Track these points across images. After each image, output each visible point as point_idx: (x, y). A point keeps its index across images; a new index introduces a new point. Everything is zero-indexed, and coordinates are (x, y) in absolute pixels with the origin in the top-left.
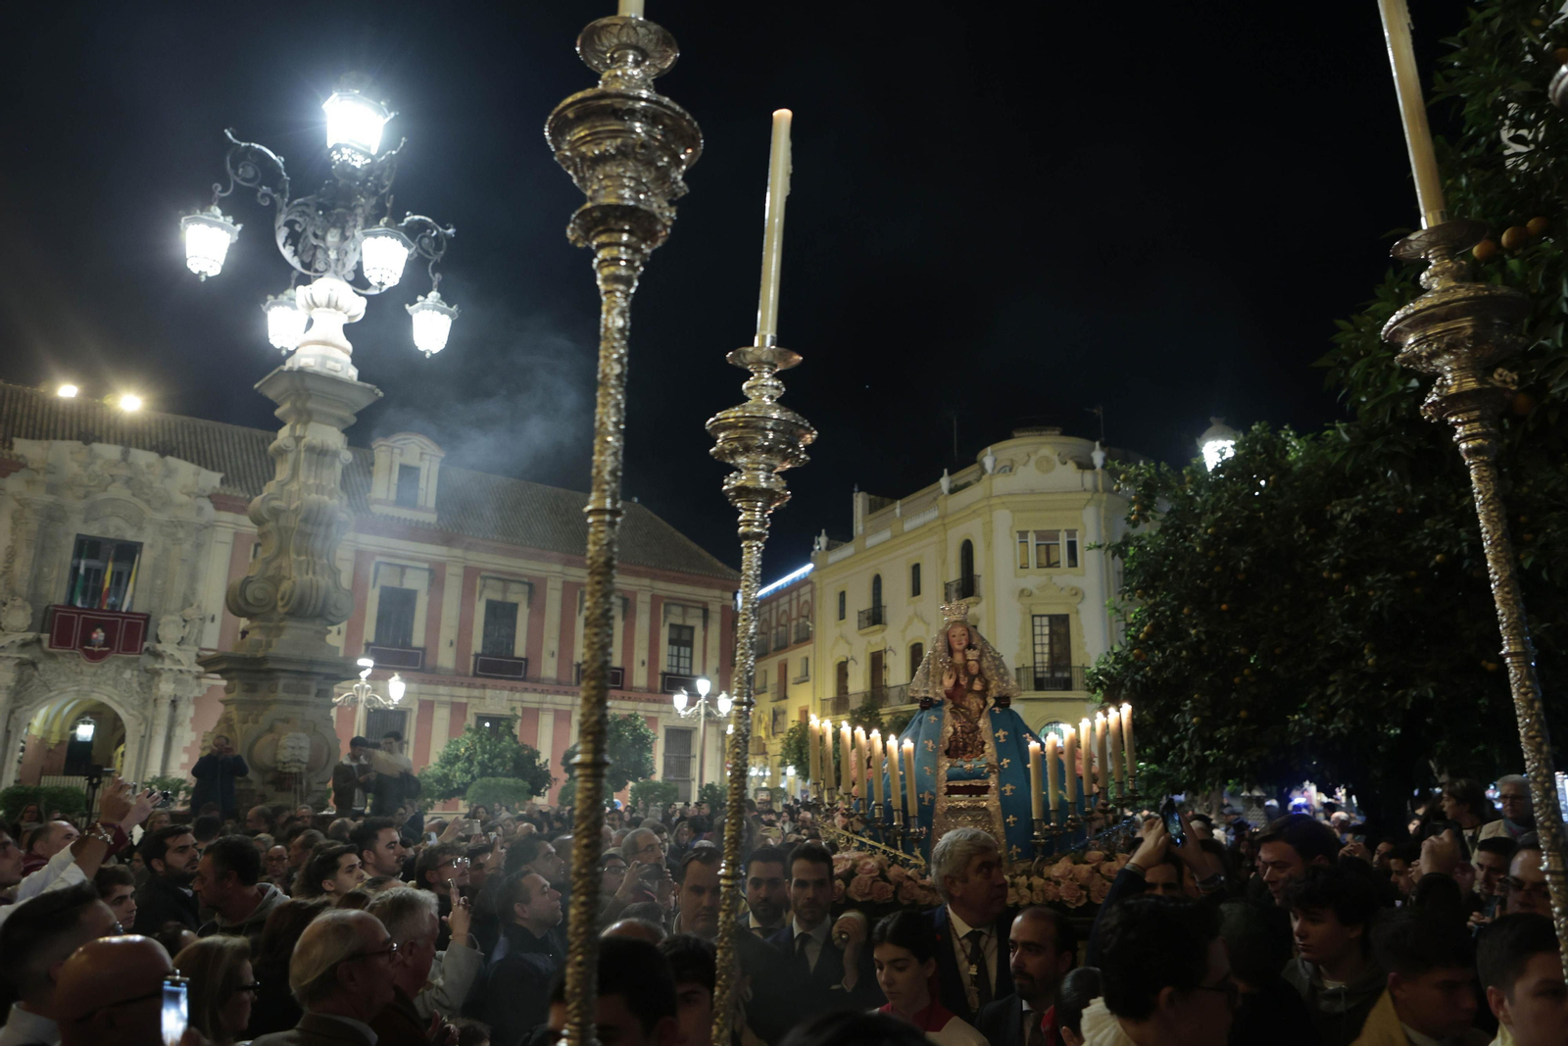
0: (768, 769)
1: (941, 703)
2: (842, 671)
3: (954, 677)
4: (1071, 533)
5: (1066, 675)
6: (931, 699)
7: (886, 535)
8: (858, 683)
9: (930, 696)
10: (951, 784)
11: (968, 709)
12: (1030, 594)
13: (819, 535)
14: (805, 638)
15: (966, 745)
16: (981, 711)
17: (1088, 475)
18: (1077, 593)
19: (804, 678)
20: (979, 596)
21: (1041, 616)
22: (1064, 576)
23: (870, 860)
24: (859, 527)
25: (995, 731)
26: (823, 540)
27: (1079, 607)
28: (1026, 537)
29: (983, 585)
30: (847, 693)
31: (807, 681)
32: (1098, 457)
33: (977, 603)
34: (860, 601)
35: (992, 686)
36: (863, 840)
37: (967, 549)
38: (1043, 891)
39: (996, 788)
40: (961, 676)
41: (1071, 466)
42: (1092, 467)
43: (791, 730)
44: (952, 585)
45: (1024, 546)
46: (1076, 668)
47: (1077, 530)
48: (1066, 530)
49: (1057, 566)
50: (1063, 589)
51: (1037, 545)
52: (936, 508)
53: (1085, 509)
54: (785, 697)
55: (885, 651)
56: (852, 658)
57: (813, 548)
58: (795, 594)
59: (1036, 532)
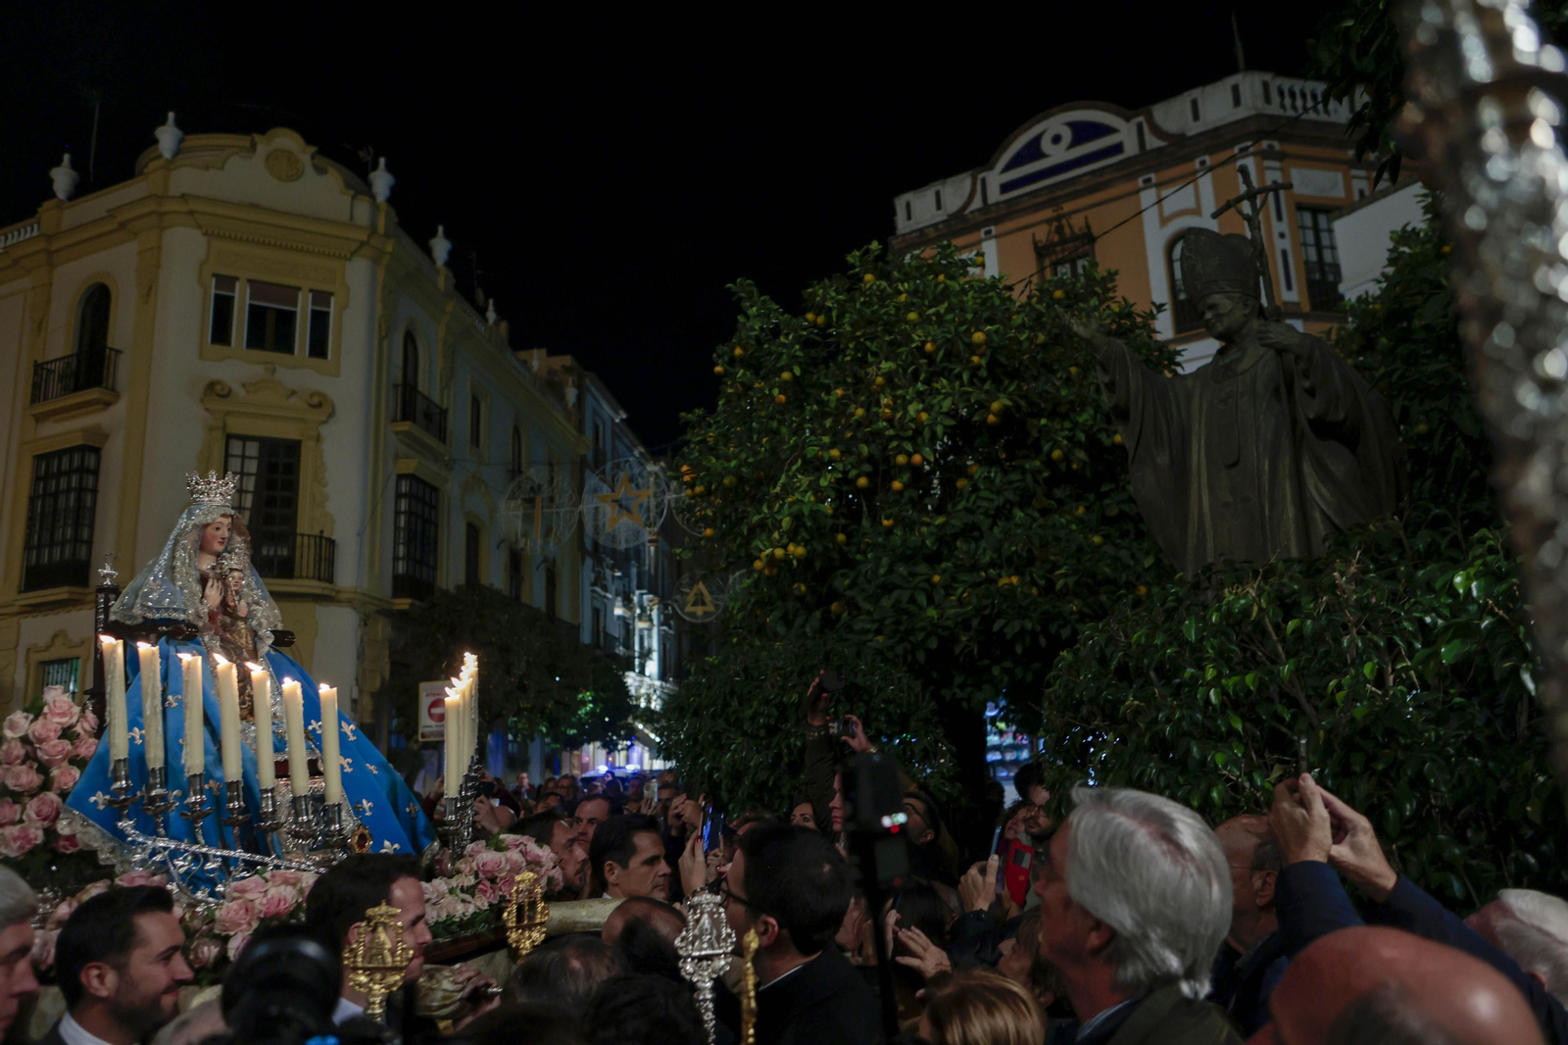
4: (321, 297)
5: (284, 552)
12: (227, 395)
16: (254, 650)
17: (360, 205)
18: (321, 404)
20: (113, 390)
21: (244, 438)
22: (297, 372)
27: (324, 430)
29: (124, 371)
32: (382, 180)
33: (107, 404)
41: (334, 179)
42: (369, 192)
44: (52, 367)
45: (223, 308)
46: (306, 538)
47: (332, 294)
48: (311, 291)
49: (290, 350)
50: (294, 393)
51: (252, 307)
52: (36, 226)
53: (350, 259)
59: (250, 281)
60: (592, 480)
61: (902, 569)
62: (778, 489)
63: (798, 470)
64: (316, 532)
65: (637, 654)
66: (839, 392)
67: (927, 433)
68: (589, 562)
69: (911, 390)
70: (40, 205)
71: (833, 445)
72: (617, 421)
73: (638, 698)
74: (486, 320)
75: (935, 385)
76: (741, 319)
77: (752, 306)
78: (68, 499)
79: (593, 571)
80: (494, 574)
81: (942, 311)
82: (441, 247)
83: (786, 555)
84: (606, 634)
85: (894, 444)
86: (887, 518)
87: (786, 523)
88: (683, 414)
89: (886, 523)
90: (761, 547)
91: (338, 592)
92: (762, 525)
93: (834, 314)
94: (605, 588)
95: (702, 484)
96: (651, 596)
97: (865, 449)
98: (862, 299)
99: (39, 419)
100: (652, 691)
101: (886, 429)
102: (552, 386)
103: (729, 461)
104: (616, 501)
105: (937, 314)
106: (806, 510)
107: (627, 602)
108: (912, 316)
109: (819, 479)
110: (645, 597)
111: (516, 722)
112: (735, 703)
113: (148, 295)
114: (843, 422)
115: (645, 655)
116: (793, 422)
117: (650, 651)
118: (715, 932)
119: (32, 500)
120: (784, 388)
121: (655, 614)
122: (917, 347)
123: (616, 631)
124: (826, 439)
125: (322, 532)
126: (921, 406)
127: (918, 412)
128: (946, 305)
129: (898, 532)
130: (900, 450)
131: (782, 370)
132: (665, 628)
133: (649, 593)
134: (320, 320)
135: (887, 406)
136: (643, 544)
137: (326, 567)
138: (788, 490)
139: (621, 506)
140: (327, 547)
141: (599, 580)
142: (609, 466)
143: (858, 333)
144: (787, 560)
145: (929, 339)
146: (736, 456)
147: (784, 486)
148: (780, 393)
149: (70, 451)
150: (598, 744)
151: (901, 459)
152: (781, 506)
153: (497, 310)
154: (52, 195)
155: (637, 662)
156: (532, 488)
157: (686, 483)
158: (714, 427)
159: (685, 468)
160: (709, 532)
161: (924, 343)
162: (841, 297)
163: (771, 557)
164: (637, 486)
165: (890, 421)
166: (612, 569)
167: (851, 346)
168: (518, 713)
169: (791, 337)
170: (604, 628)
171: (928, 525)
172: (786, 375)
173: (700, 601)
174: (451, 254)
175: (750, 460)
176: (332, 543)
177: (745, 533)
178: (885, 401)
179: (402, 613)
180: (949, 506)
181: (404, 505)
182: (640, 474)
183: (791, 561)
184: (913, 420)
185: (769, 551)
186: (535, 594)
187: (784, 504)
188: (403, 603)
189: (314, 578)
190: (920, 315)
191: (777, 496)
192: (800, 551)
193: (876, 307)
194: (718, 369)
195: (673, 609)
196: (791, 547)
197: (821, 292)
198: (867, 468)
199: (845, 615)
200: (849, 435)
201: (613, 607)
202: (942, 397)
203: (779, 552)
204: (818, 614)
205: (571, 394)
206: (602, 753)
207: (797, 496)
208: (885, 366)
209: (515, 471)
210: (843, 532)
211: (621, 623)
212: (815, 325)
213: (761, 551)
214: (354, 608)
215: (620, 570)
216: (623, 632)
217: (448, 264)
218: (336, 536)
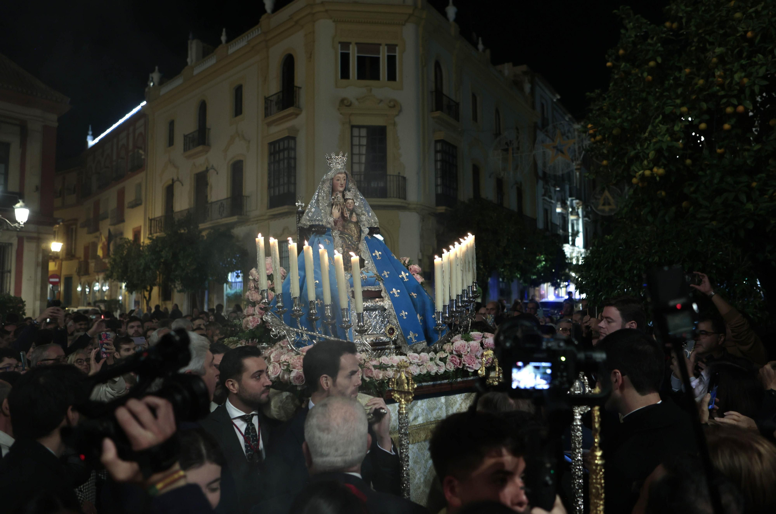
0: (107, 284)
2: (170, 192)
4: (391, 48)
5: (382, 184)
7: (212, 62)
8: (183, 203)
11: (350, 235)
12: (350, 105)
13: (153, 71)
14: (138, 166)
18: (394, 105)
19: (136, 204)
20: (299, 107)
21: (359, 127)
22: (381, 89)
25: (372, 250)
26: (156, 76)
27: (396, 119)
29: (303, 98)
30: (172, 211)
31: (140, 204)
33: (297, 115)
34: (187, 125)
35: (363, 219)
37: (289, 63)
39: (386, 292)
40: (345, 210)
44: (271, 98)
45: (345, 58)
46: (392, 177)
47: (396, 45)
48: (386, 45)
49: (377, 78)
50: (381, 101)
51: (358, 57)
52: (259, 28)
53: (404, 25)
54: (123, 221)
55: (207, 170)
56: (178, 180)
57: (147, 85)
58: (131, 129)
59: (356, 44)
60: (541, 136)
61: (729, 179)
62: (647, 134)
63: (660, 122)
64: (396, 173)
65: (570, 234)
66: (687, 70)
67: (748, 92)
68: (541, 183)
69: (736, 64)
70: (260, 18)
71: (682, 105)
72: (555, 100)
73: (571, 259)
74: (477, 49)
75: (754, 59)
76: (623, 31)
77: (630, 22)
78: (284, 163)
79: (543, 188)
80: (489, 192)
81: (760, 9)
82: (451, 11)
83: (652, 174)
84: (552, 223)
85: (724, 100)
86: (720, 148)
87: (652, 155)
88: (588, 94)
89: (719, 151)
90: (636, 170)
91: (409, 204)
92: (637, 157)
93: (684, 20)
94: (551, 198)
95: (600, 134)
96: (578, 201)
97: (704, 106)
98: (703, 9)
99: (269, 124)
100: (579, 255)
101: (718, 91)
102: (517, 84)
103: (616, 119)
104: (554, 147)
105: (756, 12)
106: (664, 147)
107: (564, 205)
108: (738, 15)
109: (673, 126)
110: (574, 202)
111: (503, 272)
112: (619, 262)
113: (310, 57)
114: (690, 89)
115: (575, 234)
116: (657, 92)
117: (578, 232)
118: (582, 389)
119: (269, 164)
120: (651, 71)
121: (580, 211)
122: (741, 36)
123: (558, 221)
124: (678, 101)
125: (399, 173)
126: (743, 74)
127: (741, 78)
128: (763, 4)
129: (727, 156)
130: (729, 104)
131: (650, 60)
132: (587, 219)
133: (576, 199)
134: (392, 60)
135: (720, 76)
136: (572, 171)
137: (402, 193)
138: (653, 134)
139: (558, 150)
140: (402, 181)
141: (547, 193)
142: (550, 127)
143: (700, 31)
144: (653, 176)
145: (750, 29)
146: (620, 117)
147: (650, 132)
148: (648, 75)
149: (283, 139)
150: (549, 284)
151: (729, 110)
152: (649, 145)
153: (484, 44)
154: (265, 12)
155: (570, 238)
156: (507, 143)
157: (590, 135)
158: (607, 99)
159: (590, 126)
160: (605, 162)
161: (746, 32)
162: (689, 9)
163: (643, 175)
164: (568, 137)
165: (722, 86)
166: (555, 186)
167: (695, 40)
168: (504, 266)
169: (655, 39)
170: (551, 220)
171: (748, 150)
172: (652, 64)
173: (606, 203)
174: (457, 14)
175: (630, 118)
176: (404, 178)
177: (626, 162)
178: (718, 73)
179: (441, 214)
180: (764, 138)
181: (439, 156)
182: (569, 131)
183: (656, 177)
184: (738, 84)
185: (641, 172)
186: (511, 202)
187: (650, 143)
188: (442, 209)
189: (396, 197)
190: (744, 14)
191: (646, 139)
192: (661, 171)
193: (713, 12)
194: (609, 64)
195: (591, 208)
196: (655, 169)
197: (674, 7)
198: (706, 117)
199: (691, 209)
200: (694, 97)
201: (555, 208)
202: (759, 66)
203: (648, 173)
204: (673, 209)
205: (527, 87)
206: (552, 289)
207: (659, 138)
208: (718, 50)
209: (498, 134)
210: (690, 158)
211: (560, 216)
212: (671, 29)
213: (636, 172)
214: (417, 213)
215: (559, 187)
216: (561, 221)
217: (456, 20)
218: (407, 175)
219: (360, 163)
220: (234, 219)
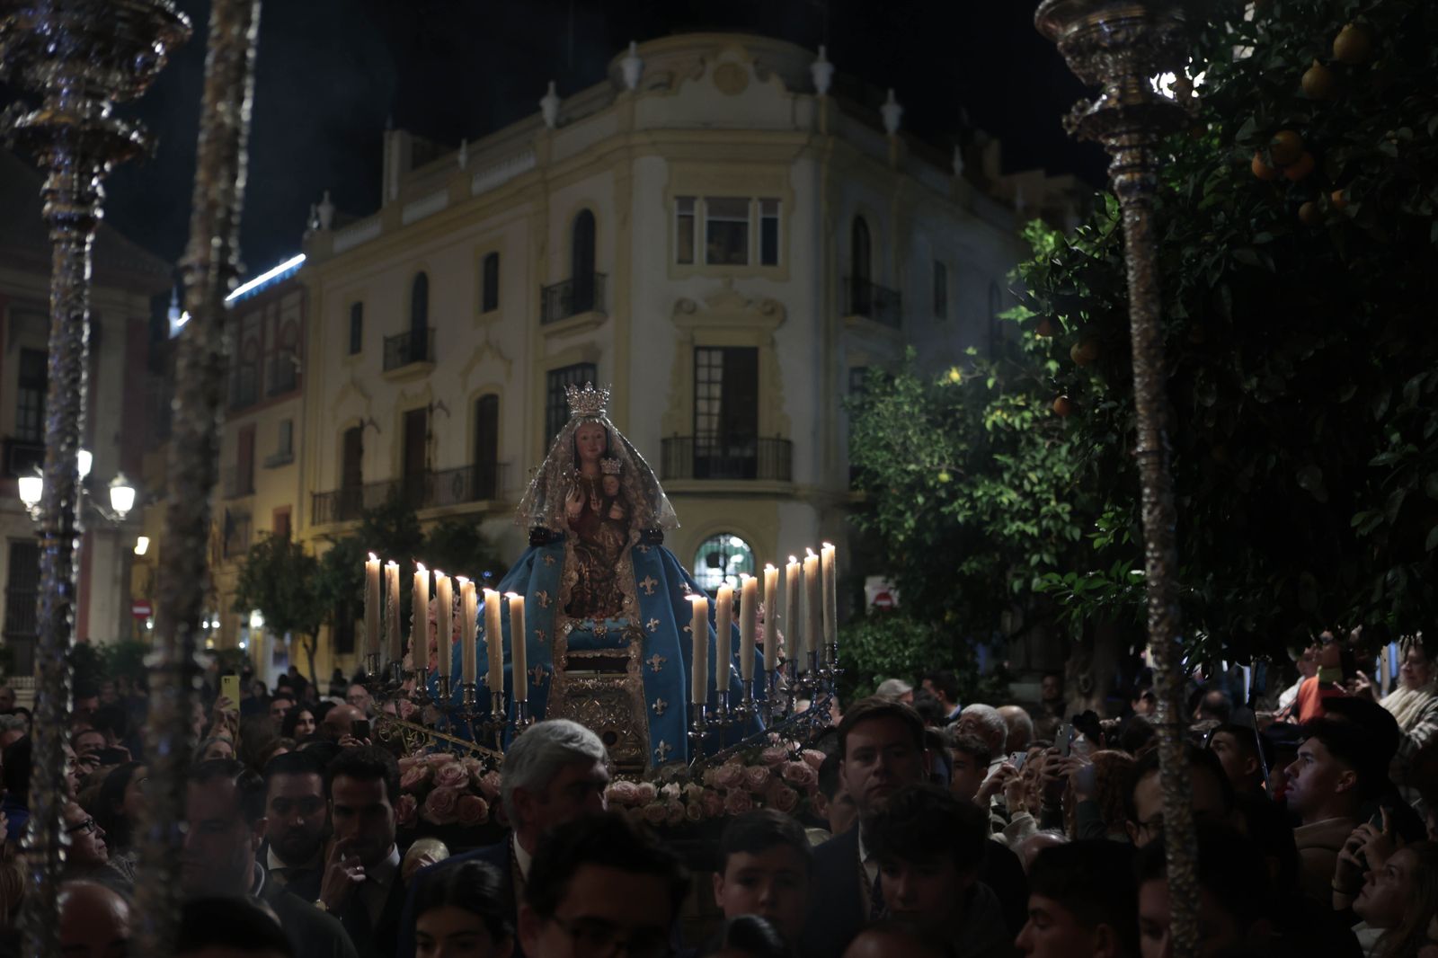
0: (216, 616)
1: (561, 538)
2: (353, 443)
3: (583, 498)
4: (770, 204)
5: (748, 453)
6: (547, 531)
7: (440, 201)
8: (380, 466)
9: (546, 525)
10: (574, 655)
11: (601, 547)
12: (693, 310)
13: (319, 202)
14: (290, 385)
15: (595, 598)
16: (620, 550)
17: (804, 106)
18: (775, 311)
19: (285, 458)
20: (602, 311)
21: (709, 349)
22: (752, 280)
23: (457, 766)
24: (391, 188)
25: (639, 577)
26: (325, 211)
27: (777, 335)
28: (692, 208)
29: (610, 291)
30: (359, 482)
31: (289, 462)
32: (822, 73)
33: (599, 324)
34: (388, 318)
35: (637, 513)
36: (445, 737)
37: (585, 225)
38: (701, 802)
39: (639, 661)
40: (593, 497)
41: (775, 84)
42: (811, 89)
43: (257, 548)
44: (552, 290)
45: (687, 223)
46: (766, 441)
47: (779, 200)
48: (760, 199)
49: (744, 262)
50: (749, 302)
51: (709, 223)
52: (532, 153)
53: (793, 163)
54: (250, 491)
55: (431, 409)
56: (372, 422)
57: (305, 227)
58: (271, 308)
59: (708, 199)
64: (774, 435)
82: (892, 114)
91: (796, 489)
99: (548, 336)
119: (547, 409)
125: (779, 434)
134: (769, 228)
137: (785, 470)
140: (785, 447)
149: (573, 367)
176: (789, 443)
189: (774, 478)
214: (812, 504)
217: (900, 129)
218: (793, 437)
219: (709, 414)
220: (482, 505)
